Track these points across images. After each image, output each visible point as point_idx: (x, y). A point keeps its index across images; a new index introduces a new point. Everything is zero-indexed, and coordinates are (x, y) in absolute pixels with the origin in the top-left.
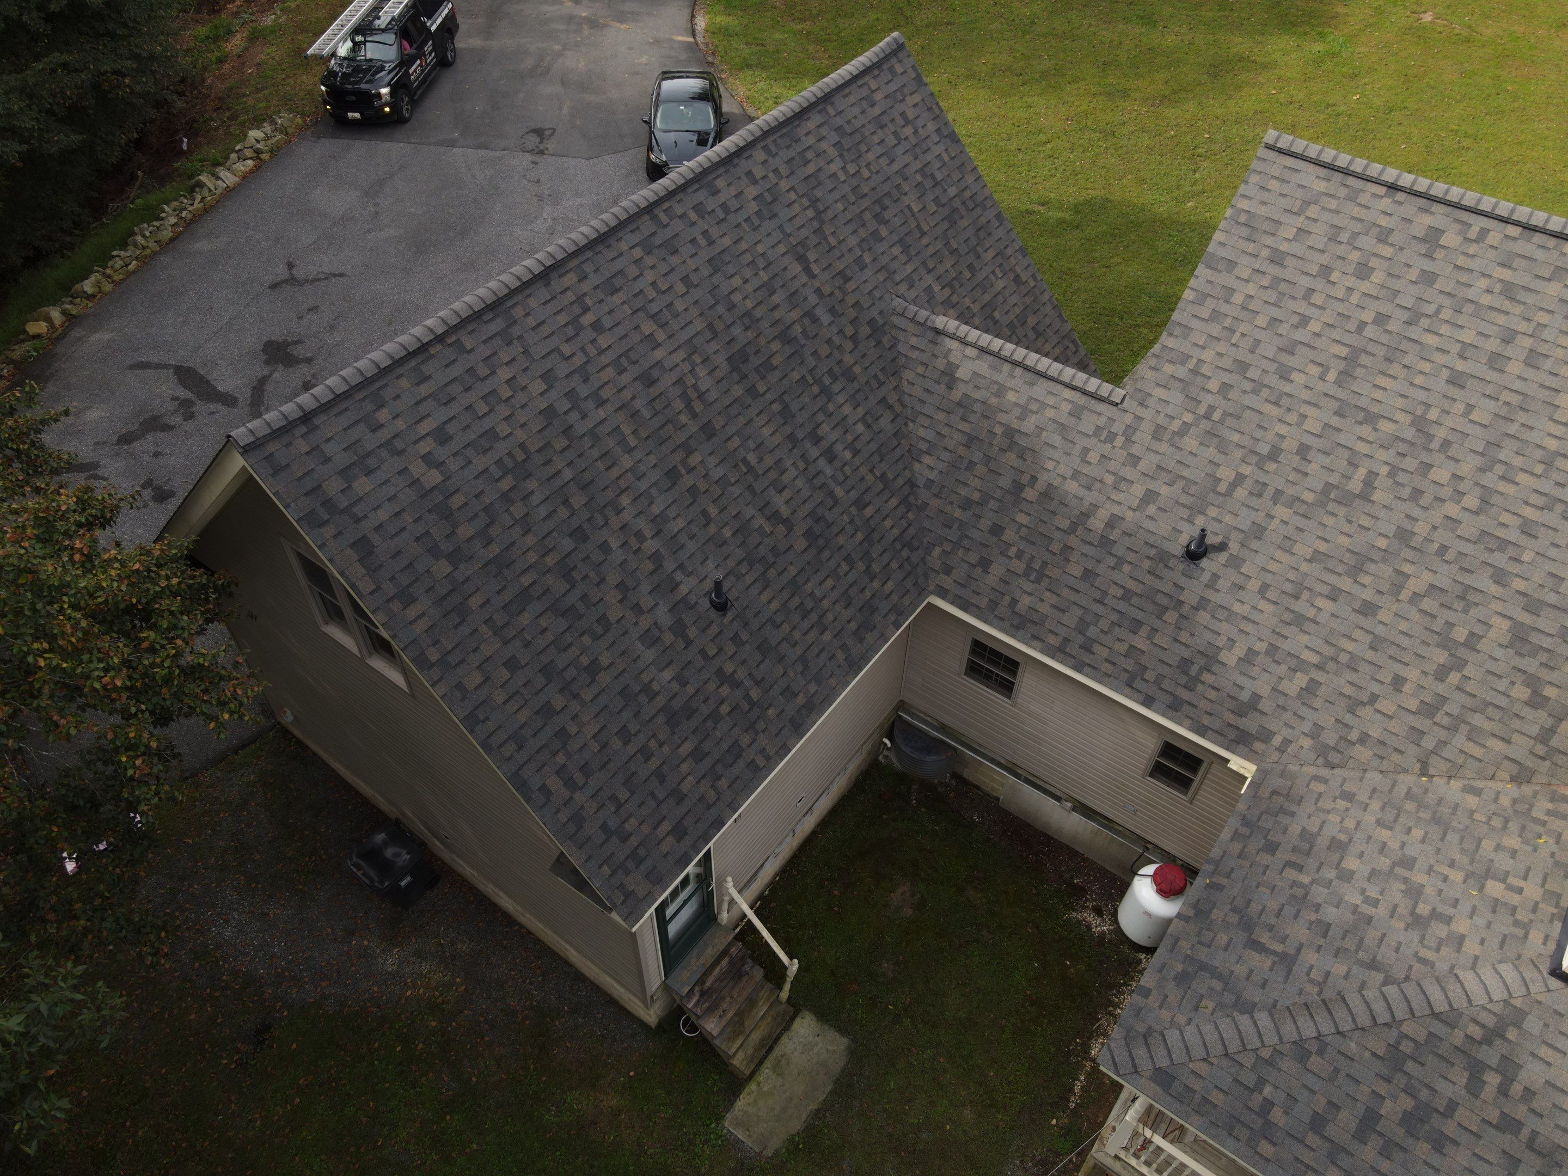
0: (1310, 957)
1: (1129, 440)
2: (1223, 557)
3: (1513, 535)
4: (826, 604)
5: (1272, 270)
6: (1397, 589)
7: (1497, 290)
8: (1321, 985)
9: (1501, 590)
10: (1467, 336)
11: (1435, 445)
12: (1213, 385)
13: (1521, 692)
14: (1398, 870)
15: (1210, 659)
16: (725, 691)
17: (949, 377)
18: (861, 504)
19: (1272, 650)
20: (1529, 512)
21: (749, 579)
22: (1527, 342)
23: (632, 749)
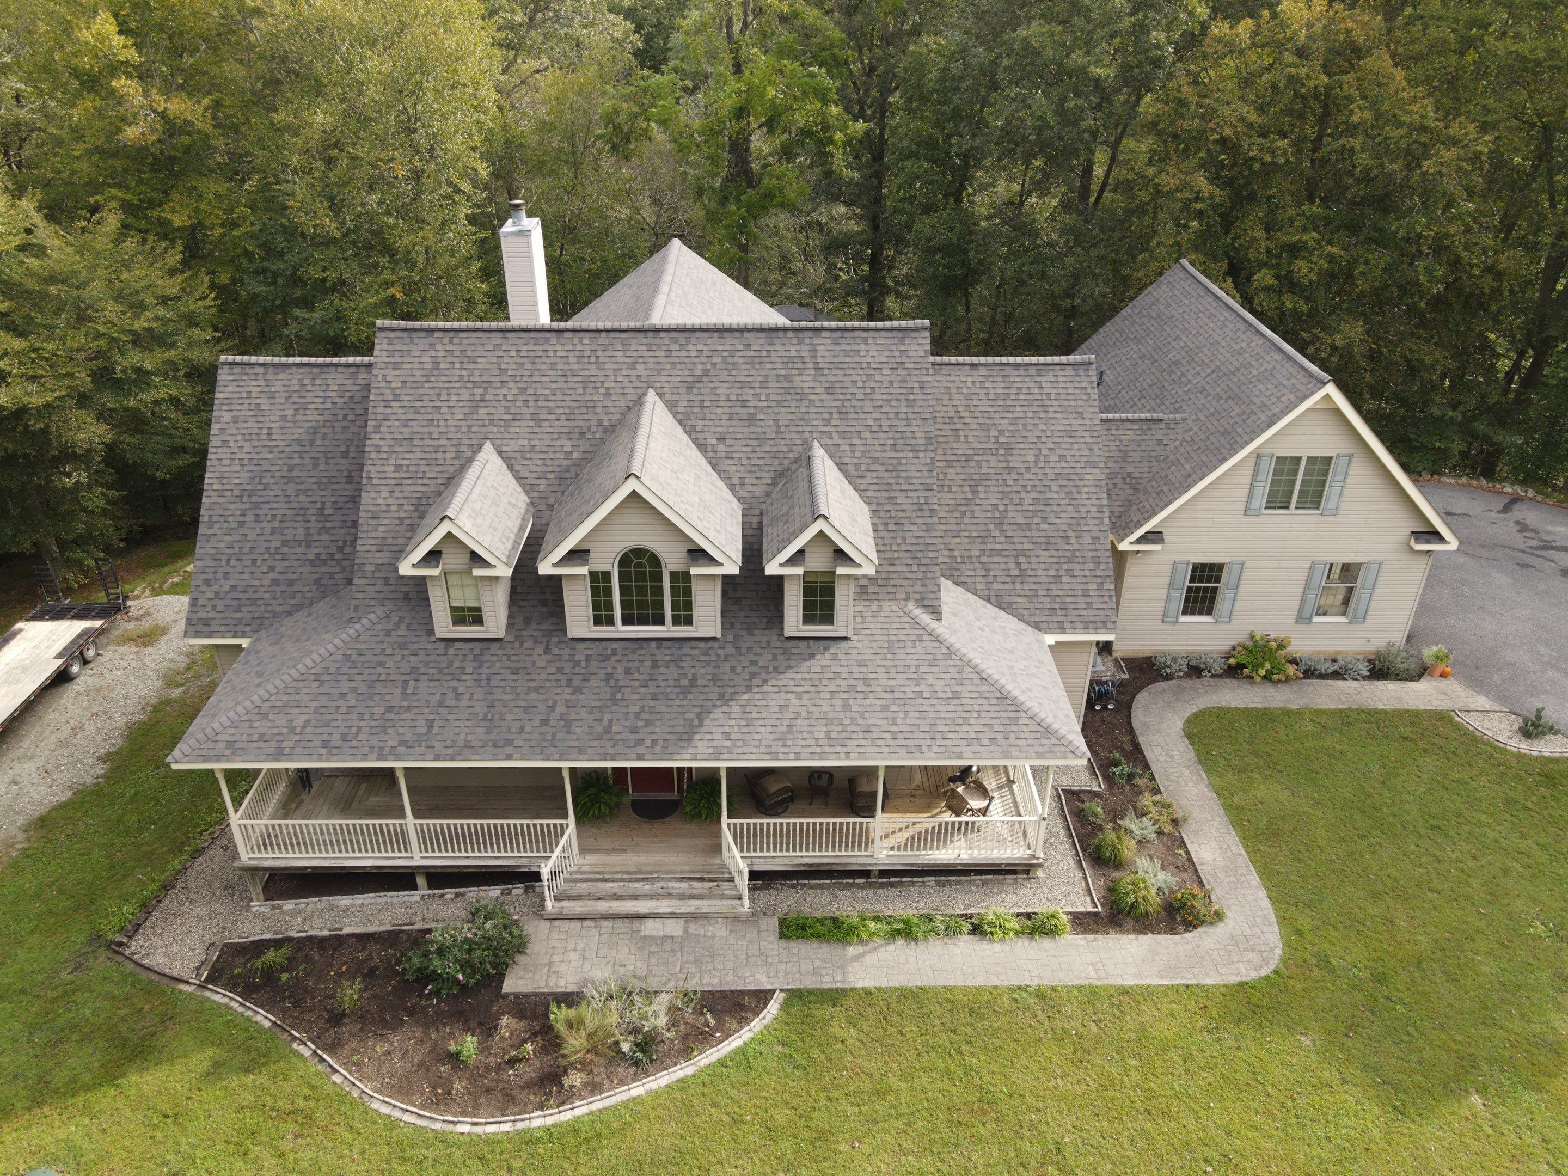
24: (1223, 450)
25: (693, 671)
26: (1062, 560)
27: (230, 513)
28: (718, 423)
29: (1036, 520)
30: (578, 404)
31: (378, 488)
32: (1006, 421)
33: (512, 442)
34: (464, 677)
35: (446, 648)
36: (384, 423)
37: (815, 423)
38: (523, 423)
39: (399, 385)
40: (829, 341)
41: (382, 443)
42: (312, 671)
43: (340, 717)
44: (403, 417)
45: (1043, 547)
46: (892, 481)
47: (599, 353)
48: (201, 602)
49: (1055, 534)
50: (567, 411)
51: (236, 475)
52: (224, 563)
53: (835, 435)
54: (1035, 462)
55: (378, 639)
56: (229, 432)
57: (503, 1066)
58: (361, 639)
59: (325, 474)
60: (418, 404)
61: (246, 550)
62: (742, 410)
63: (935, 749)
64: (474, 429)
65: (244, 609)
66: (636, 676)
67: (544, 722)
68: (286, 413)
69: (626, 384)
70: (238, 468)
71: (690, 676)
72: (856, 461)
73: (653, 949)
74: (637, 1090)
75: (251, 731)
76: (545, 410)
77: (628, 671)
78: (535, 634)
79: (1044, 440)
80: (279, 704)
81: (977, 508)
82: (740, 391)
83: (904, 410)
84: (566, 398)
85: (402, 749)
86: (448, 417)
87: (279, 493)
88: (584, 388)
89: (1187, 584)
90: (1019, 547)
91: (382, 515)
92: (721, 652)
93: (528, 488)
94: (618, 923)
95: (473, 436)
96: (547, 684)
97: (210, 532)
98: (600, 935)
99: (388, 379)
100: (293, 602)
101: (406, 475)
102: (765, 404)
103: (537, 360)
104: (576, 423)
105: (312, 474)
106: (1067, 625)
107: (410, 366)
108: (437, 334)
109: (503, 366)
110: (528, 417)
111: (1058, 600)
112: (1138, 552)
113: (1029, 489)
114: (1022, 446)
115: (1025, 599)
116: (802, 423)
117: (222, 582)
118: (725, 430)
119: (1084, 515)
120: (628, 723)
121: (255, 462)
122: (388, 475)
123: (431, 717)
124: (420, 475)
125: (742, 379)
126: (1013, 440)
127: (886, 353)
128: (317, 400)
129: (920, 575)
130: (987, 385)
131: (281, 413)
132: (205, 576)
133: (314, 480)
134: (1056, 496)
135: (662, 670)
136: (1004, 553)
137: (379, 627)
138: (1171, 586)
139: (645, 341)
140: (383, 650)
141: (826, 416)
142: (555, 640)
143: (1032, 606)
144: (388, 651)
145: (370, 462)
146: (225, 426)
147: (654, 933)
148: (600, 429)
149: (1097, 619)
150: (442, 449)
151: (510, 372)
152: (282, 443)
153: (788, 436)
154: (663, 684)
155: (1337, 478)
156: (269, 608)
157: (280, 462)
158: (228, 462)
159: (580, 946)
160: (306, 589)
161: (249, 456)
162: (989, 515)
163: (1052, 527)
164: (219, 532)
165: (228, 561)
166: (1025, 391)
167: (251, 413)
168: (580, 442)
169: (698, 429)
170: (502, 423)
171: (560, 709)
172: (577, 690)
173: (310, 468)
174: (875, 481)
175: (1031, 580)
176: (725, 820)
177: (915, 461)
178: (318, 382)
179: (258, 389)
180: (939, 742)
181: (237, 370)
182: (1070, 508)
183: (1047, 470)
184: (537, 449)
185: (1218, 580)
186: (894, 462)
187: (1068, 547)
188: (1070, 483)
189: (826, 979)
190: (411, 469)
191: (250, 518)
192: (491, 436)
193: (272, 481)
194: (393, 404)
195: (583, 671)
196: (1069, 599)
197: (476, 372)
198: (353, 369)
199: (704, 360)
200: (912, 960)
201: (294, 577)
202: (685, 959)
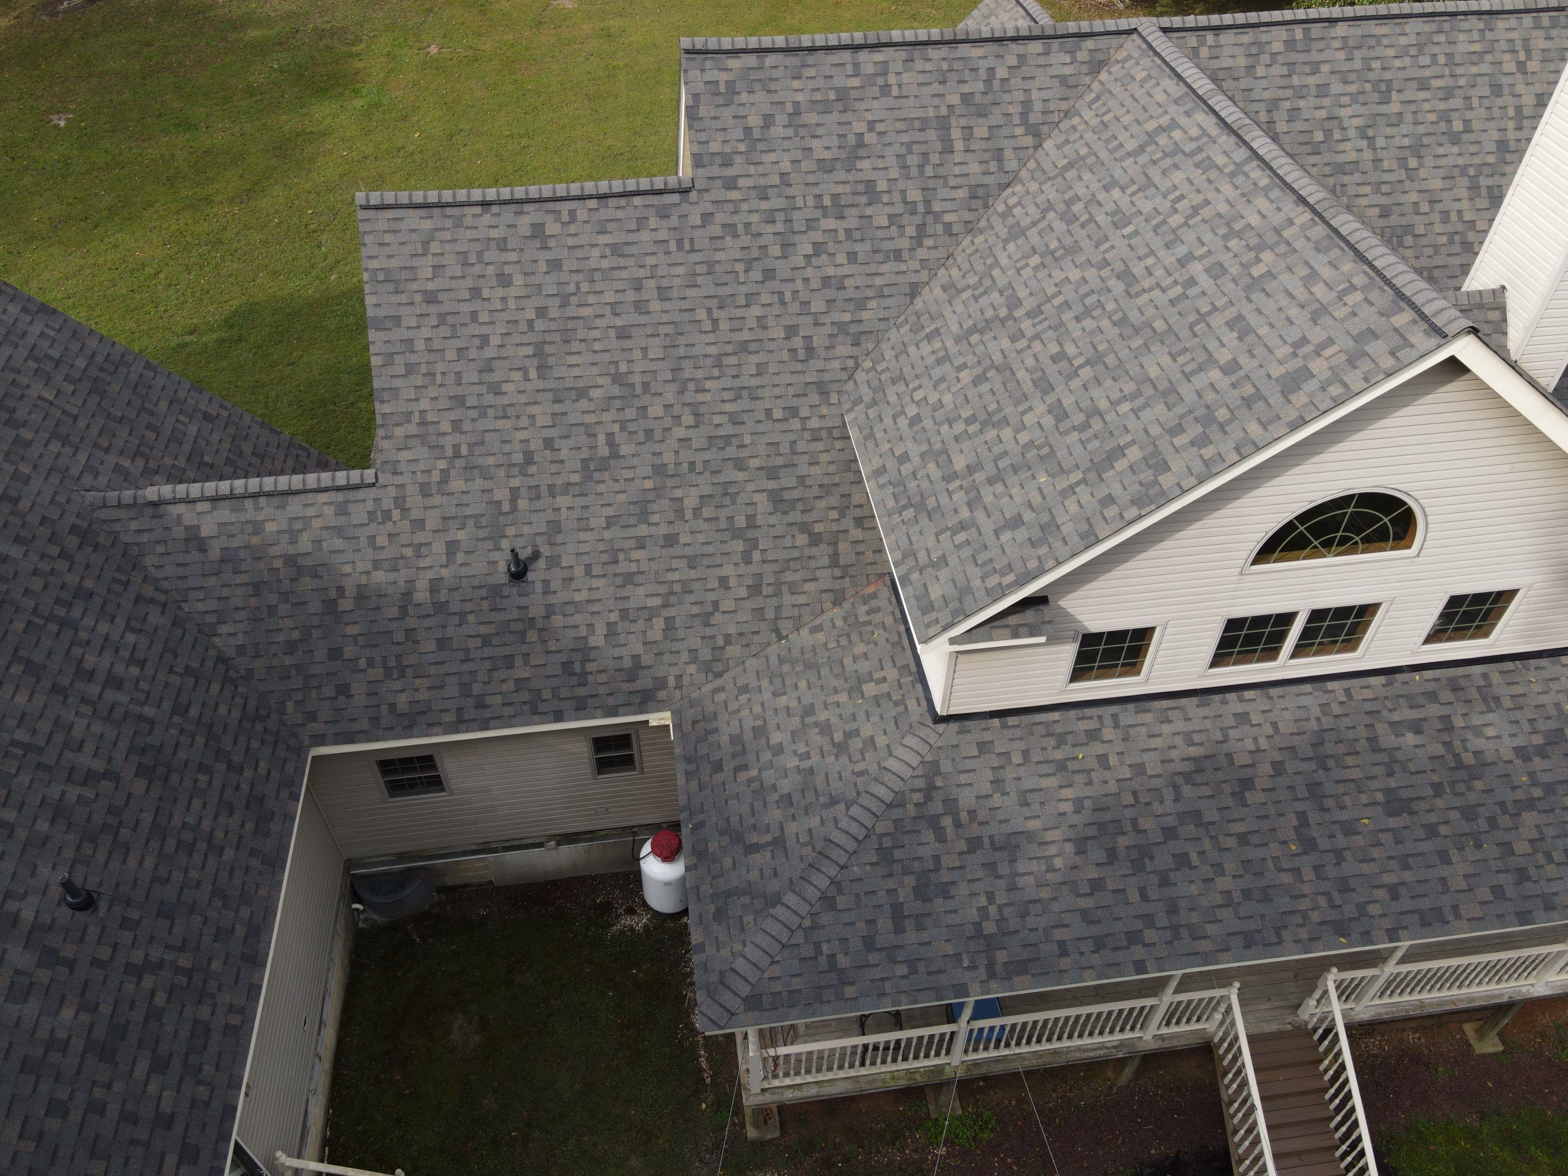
0: (792, 828)
1: (404, 510)
2: (541, 563)
3: (729, 430)
4: (206, 825)
5: (433, 309)
6: (680, 512)
7: (608, 253)
8: (811, 843)
9: (745, 473)
10: (610, 297)
11: (639, 390)
12: (446, 427)
13: (802, 540)
14: (808, 720)
15: (584, 651)
16: (148, 982)
17: (195, 540)
18: (181, 709)
19: (624, 613)
20: (728, 407)
21: (101, 856)
22: (652, 284)
23: (75, 1117)
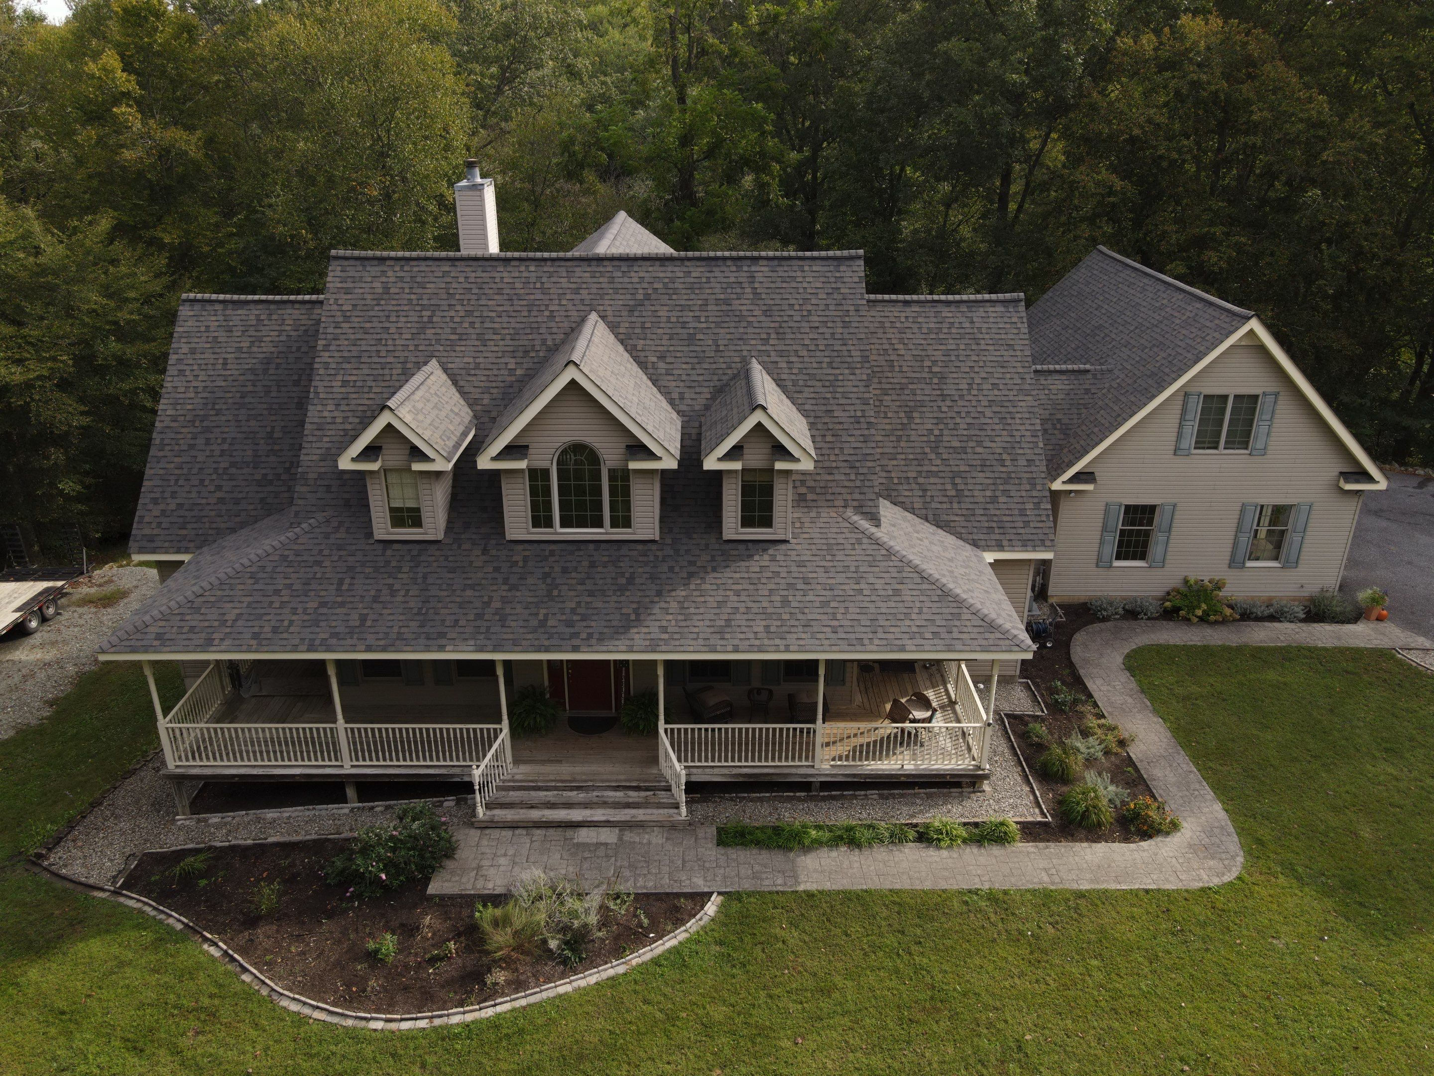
24: (1151, 390)
25: (632, 570)
26: (999, 481)
27: (181, 436)
28: (659, 342)
29: (971, 444)
30: (522, 326)
31: (325, 402)
32: (940, 353)
33: (458, 360)
34: (400, 576)
35: (384, 550)
36: (334, 342)
37: (753, 342)
38: (468, 343)
39: (350, 308)
40: (766, 269)
41: (330, 360)
42: (249, 570)
43: (274, 611)
44: (352, 337)
45: (979, 469)
46: (829, 395)
47: (544, 280)
48: (147, 519)
49: (991, 457)
50: (512, 331)
51: (190, 401)
52: (172, 483)
53: (773, 354)
54: (969, 390)
55: (316, 541)
56: (185, 362)
57: (424, 965)
58: (299, 541)
59: (276, 401)
60: (368, 325)
61: (195, 471)
62: (681, 331)
63: (876, 642)
64: (421, 348)
65: (189, 526)
66: (574, 575)
67: (479, 616)
68: (242, 345)
69: (570, 307)
70: (192, 395)
71: (627, 575)
72: (793, 377)
73: (587, 855)
74: (564, 987)
75: (182, 624)
76: (491, 331)
77: (565, 571)
78: (474, 537)
79: (976, 369)
80: (212, 599)
81: (913, 432)
82: (680, 314)
83: (840, 330)
84: (511, 320)
85: (334, 641)
86: (396, 336)
87: (230, 418)
88: (529, 311)
89: (1120, 527)
90: (956, 469)
91: (328, 427)
92: (659, 553)
93: (471, 401)
94: (551, 831)
95: (419, 354)
96: (483, 582)
97: (161, 454)
98: (532, 842)
99: (340, 302)
100: (238, 519)
101: (353, 390)
102: (704, 325)
103: (484, 286)
104: (521, 343)
105: (263, 400)
106: (1005, 543)
107: (361, 291)
108: (388, 263)
109: (451, 291)
110: (474, 337)
111: (995, 519)
112: (1071, 491)
113: (963, 415)
114: (955, 375)
115: (963, 518)
116: (741, 342)
117: (169, 501)
118: (665, 348)
119: (1018, 439)
120: (564, 617)
121: (209, 389)
122: (334, 390)
123: (365, 611)
124: (366, 390)
125: (683, 302)
126: (946, 370)
127: (822, 279)
128: (272, 333)
129: (858, 483)
130: (920, 320)
131: (238, 345)
132: (152, 495)
133: (265, 406)
134: (990, 421)
135: (600, 569)
136: (941, 474)
137: (318, 530)
138: (1105, 529)
139: (589, 269)
140: (321, 551)
141: (764, 336)
142: (493, 542)
143: (969, 524)
144: (326, 552)
145: (318, 378)
146: (182, 357)
147: (588, 840)
148: (544, 348)
149: (1035, 537)
150: (389, 366)
151: (457, 297)
152: (237, 373)
153: (727, 354)
154: (601, 582)
155: (1264, 417)
156: (214, 526)
157: (233, 389)
158: (183, 390)
159: (511, 852)
160: (251, 507)
161: (203, 384)
162: (925, 439)
163: (987, 450)
164: (169, 454)
165: (177, 481)
166: (957, 325)
167: (208, 345)
168: (525, 360)
169: (639, 348)
170: (448, 343)
171: (496, 604)
172: (514, 588)
173: (262, 394)
174: (812, 395)
175: (967, 500)
176: (662, 726)
177: (851, 377)
178: (274, 317)
179: (217, 324)
180: (880, 635)
181: (197, 307)
182: (1005, 433)
183: (981, 398)
184: (482, 366)
185: (1150, 523)
186: (831, 378)
187: (1004, 469)
188: (1003, 409)
189: (766, 882)
190: (358, 384)
191: (200, 441)
192: (437, 354)
193: (224, 407)
194: (343, 325)
195: (520, 570)
196: (1005, 519)
197: (425, 297)
198: (308, 306)
199: (646, 285)
200: (856, 865)
201: (240, 496)
202: (618, 864)
